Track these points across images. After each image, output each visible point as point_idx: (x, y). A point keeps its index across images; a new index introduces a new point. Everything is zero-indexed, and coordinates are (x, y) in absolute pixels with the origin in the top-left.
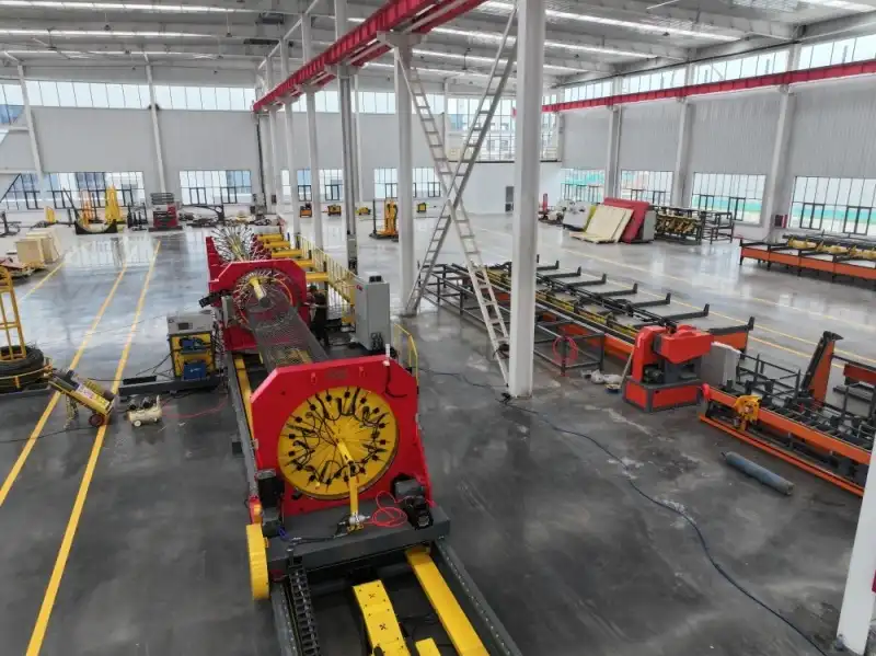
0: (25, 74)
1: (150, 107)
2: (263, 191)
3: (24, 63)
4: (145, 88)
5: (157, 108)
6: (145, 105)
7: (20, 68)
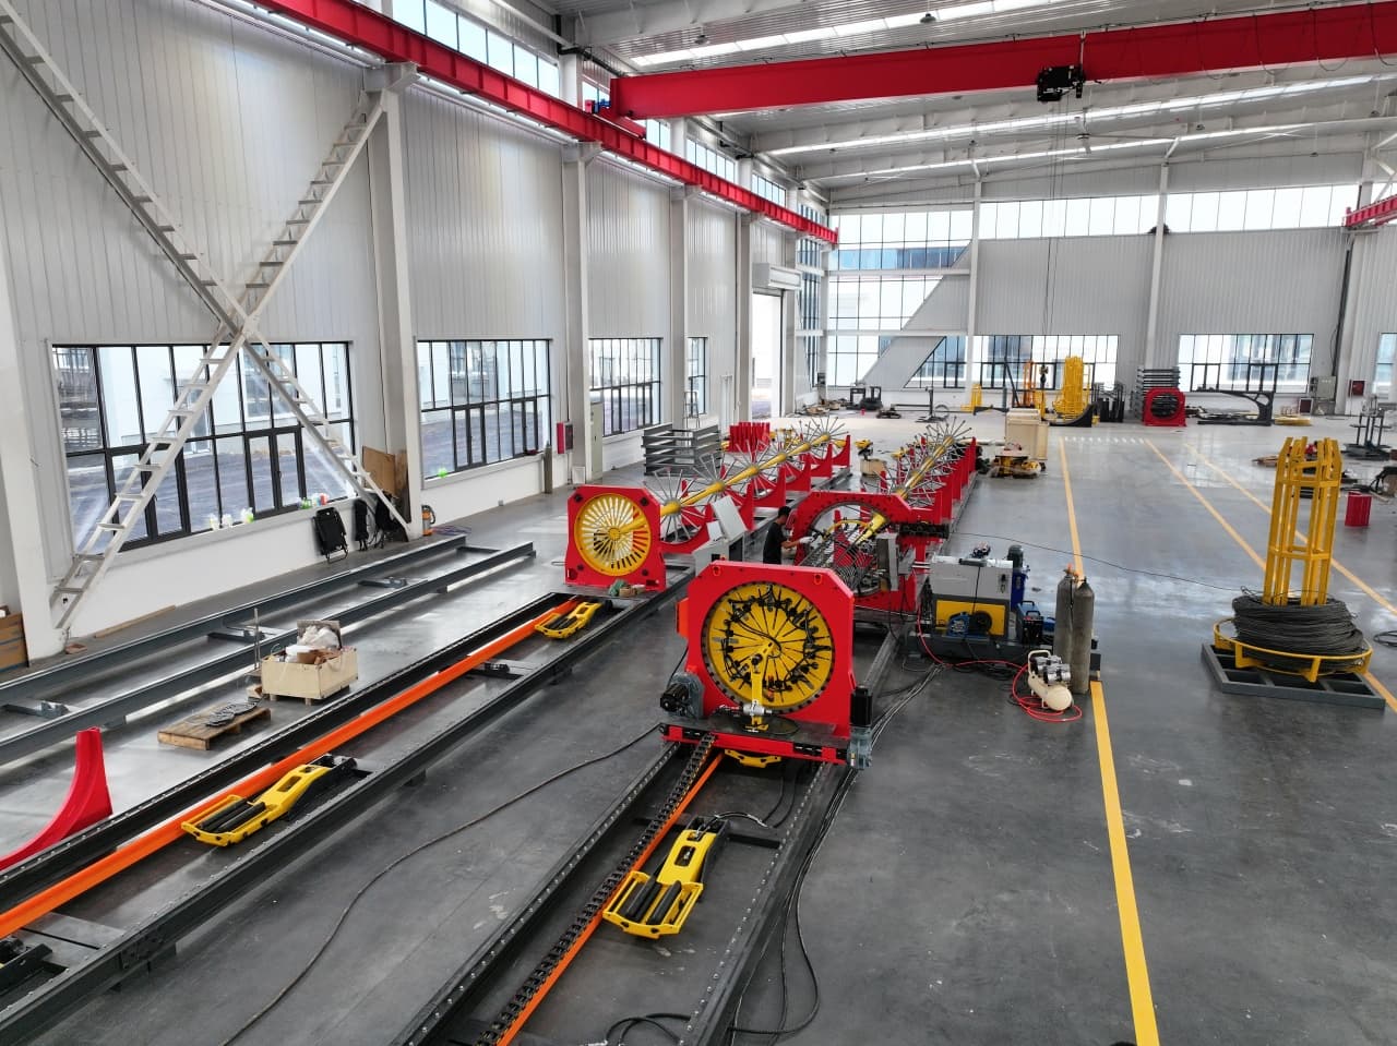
0: (983, 195)
1: (1154, 231)
2: (1334, 373)
3: (986, 179)
4: (1151, 202)
5: (1166, 230)
6: (1146, 229)
7: (978, 186)
